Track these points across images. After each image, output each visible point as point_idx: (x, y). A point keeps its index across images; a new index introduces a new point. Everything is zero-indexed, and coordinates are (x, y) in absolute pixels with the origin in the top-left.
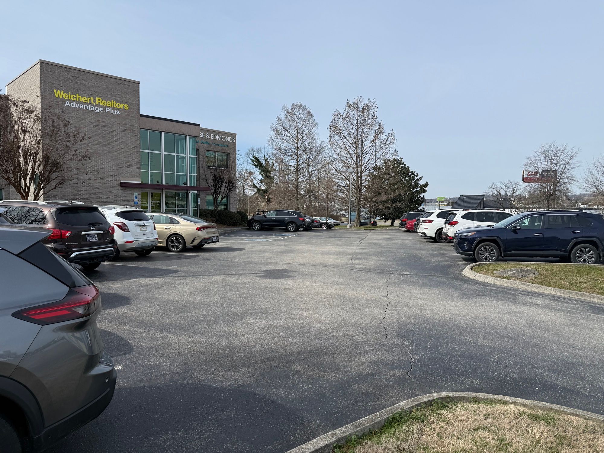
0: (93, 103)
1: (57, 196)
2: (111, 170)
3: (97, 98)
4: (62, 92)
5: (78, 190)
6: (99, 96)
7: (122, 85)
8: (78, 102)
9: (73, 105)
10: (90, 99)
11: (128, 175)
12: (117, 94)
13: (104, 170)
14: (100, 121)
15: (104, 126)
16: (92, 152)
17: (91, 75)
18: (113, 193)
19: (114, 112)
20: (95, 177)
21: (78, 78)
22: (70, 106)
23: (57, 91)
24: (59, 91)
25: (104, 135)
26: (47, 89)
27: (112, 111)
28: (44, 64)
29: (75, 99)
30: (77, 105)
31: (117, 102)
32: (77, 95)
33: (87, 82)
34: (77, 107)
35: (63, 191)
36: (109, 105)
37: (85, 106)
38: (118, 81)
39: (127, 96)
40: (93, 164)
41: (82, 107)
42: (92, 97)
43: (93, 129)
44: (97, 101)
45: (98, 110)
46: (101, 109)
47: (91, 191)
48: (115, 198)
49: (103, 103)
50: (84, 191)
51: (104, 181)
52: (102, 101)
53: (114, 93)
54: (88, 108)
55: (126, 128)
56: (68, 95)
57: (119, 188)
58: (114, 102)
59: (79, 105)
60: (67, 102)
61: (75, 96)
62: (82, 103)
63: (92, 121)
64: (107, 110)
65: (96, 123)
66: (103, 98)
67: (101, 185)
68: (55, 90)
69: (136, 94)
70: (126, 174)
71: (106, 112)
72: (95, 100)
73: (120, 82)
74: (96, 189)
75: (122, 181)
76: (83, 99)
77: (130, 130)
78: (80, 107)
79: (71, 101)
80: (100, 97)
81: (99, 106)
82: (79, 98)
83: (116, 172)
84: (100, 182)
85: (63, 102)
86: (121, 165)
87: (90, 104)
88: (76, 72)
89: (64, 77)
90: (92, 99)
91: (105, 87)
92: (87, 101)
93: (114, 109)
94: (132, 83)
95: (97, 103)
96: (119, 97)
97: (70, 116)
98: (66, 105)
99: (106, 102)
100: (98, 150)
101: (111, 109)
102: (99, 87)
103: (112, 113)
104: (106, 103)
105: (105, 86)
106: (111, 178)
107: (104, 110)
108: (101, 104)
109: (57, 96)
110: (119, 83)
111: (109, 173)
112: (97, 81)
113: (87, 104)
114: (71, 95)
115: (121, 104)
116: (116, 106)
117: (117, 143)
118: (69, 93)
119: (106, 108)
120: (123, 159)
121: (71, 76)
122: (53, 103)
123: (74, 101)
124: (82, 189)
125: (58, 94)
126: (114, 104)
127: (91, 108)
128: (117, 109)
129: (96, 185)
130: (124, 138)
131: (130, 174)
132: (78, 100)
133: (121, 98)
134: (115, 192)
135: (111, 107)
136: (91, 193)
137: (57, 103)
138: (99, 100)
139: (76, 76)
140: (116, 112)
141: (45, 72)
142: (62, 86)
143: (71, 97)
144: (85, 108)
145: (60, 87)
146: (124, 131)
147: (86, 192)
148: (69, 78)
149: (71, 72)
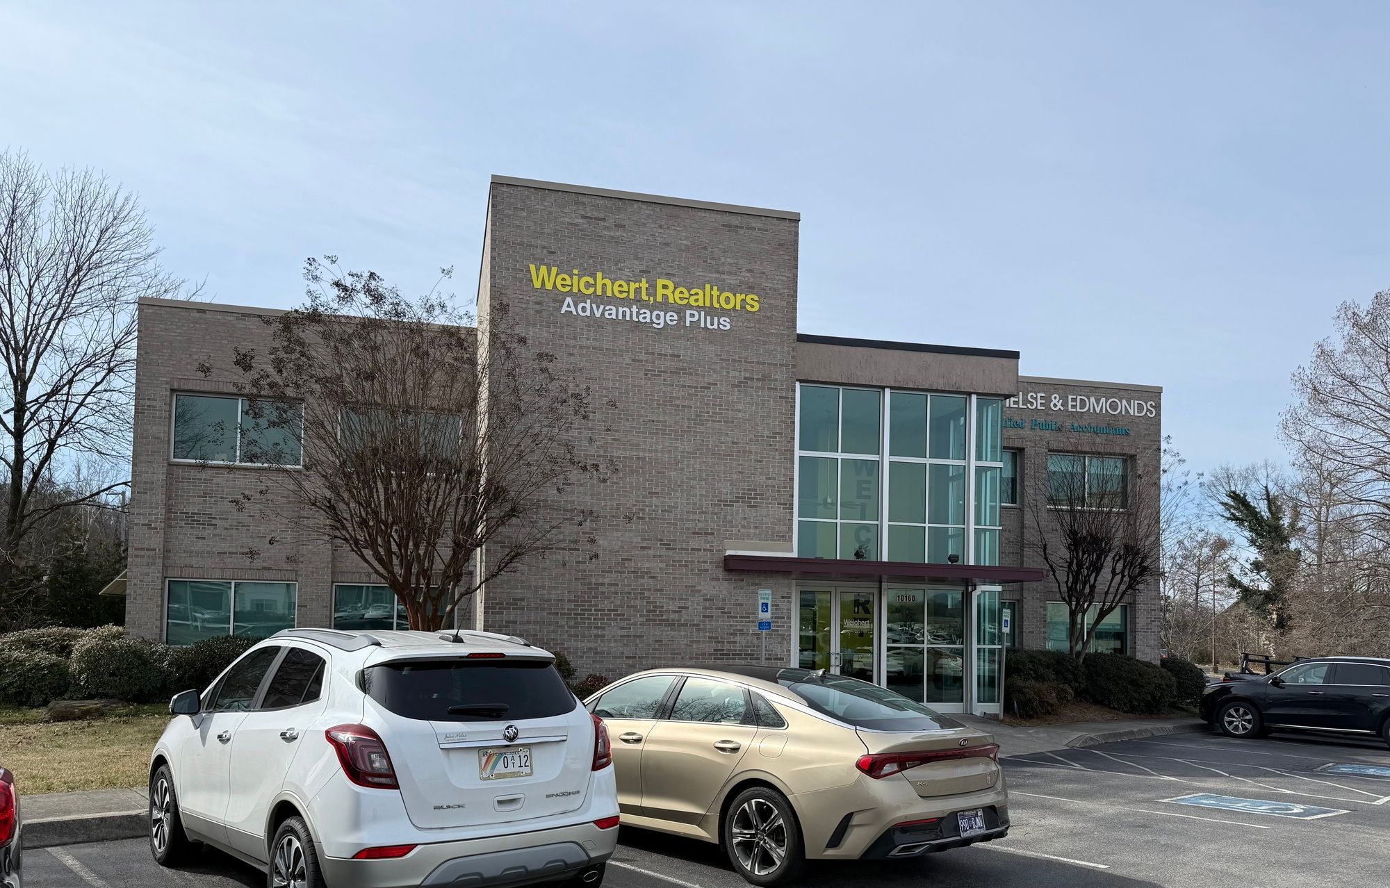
0: (645, 297)
1: (524, 603)
2: (697, 517)
3: (660, 282)
4: (554, 270)
5: (590, 584)
6: (666, 274)
7: (741, 231)
8: (600, 300)
9: (584, 309)
10: (637, 285)
11: (752, 531)
12: (723, 264)
13: (672, 516)
14: (666, 355)
15: (676, 372)
16: (639, 458)
17: (644, 207)
18: (699, 591)
19: (712, 324)
20: (644, 540)
21: (602, 223)
22: (575, 313)
23: (538, 270)
24: (543, 269)
25: (678, 402)
26: (510, 266)
27: (706, 322)
28: (505, 189)
29: (591, 290)
30: (598, 307)
31: (721, 290)
32: (599, 275)
33: (630, 231)
34: (598, 315)
35: (544, 587)
36: (697, 300)
37: (621, 310)
38: (727, 218)
39: (757, 267)
40: (638, 496)
41: (612, 312)
42: (644, 280)
43: (643, 383)
44: (660, 292)
45: (662, 321)
46: (671, 318)
47: (629, 585)
48: (705, 608)
49: (676, 296)
50: (610, 585)
51: (671, 553)
52: (675, 288)
53: (714, 259)
54: (631, 316)
55: (748, 375)
56: (571, 277)
57: (720, 573)
58: (712, 289)
59: (602, 307)
60: (569, 300)
61: (592, 282)
62: (614, 301)
63: (643, 357)
64: (688, 319)
65: (654, 362)
66: (677, 280)
67: (662, 565)
68: (532, 267)
69: (786, 257)
70: (743, 527)
71: (688, 324)
72: (652, 290)
73: (735, 221)
74: (646, 581)
75: (729, 553)
76: (616, 289)
77: (763, 379)
78: (606, 314)
79: (578, 297)
80: (668, 276)
81: (664, 306)
82: (604, 285)
83: (713, 521)
84: (660, 556)
85: (555, 301)
86: (729, 498)
87: (638, 301)
88: (600, 202)
89: (563, 223)
90: (644, 285)
91: (685, 242)
92: (628, 292)
93: (711, 311)
94: (775, 221)
95: (659, 299)
96: (730, 273)
97: (575, 347)
98: (563, 312)
99: (689, 291)
100: (656, 451)
101: (703, 313)
102: (667, 244)
103: (706, 328)
104: (686, 295)
105: (687, 238)
106: (694, 544)
107: (682, 318)
108: (671, 301)
109: (537, 284)
110: (730, 226)
111: (689, 525)
112: (661, 227)
113: (627, 302)
114: (580, 277)
115: (735, 295)
116: (718, 302)
117: (717, 425)
118: (576, 271)
119: (688, 312)
120: (735, 477)
121: (583, 217)
122: (524, 306)
123: (589, 296)
124: (600, 581)
125: (543, 277)
126: (712, 296)
127: (638, 314)
128: (723, 312)
129: (647, 565)
130: (740, 407)
131: (756, 528)
132: (599, 292)
133: (736, 274)
134: (707, 588)
135: (704, 307)
136: (629, 593)
137: (537, 307)
138: (666, 289)
139: (596, 214)
140: (719, 324)
141: (507, 212)
142: (553, 253)
143: (580, 284)
144: (620, 317)
145: (548, 257)
146: (743, 383)
147: (613, 589)
148: (577, 225)
149: (584, 204)
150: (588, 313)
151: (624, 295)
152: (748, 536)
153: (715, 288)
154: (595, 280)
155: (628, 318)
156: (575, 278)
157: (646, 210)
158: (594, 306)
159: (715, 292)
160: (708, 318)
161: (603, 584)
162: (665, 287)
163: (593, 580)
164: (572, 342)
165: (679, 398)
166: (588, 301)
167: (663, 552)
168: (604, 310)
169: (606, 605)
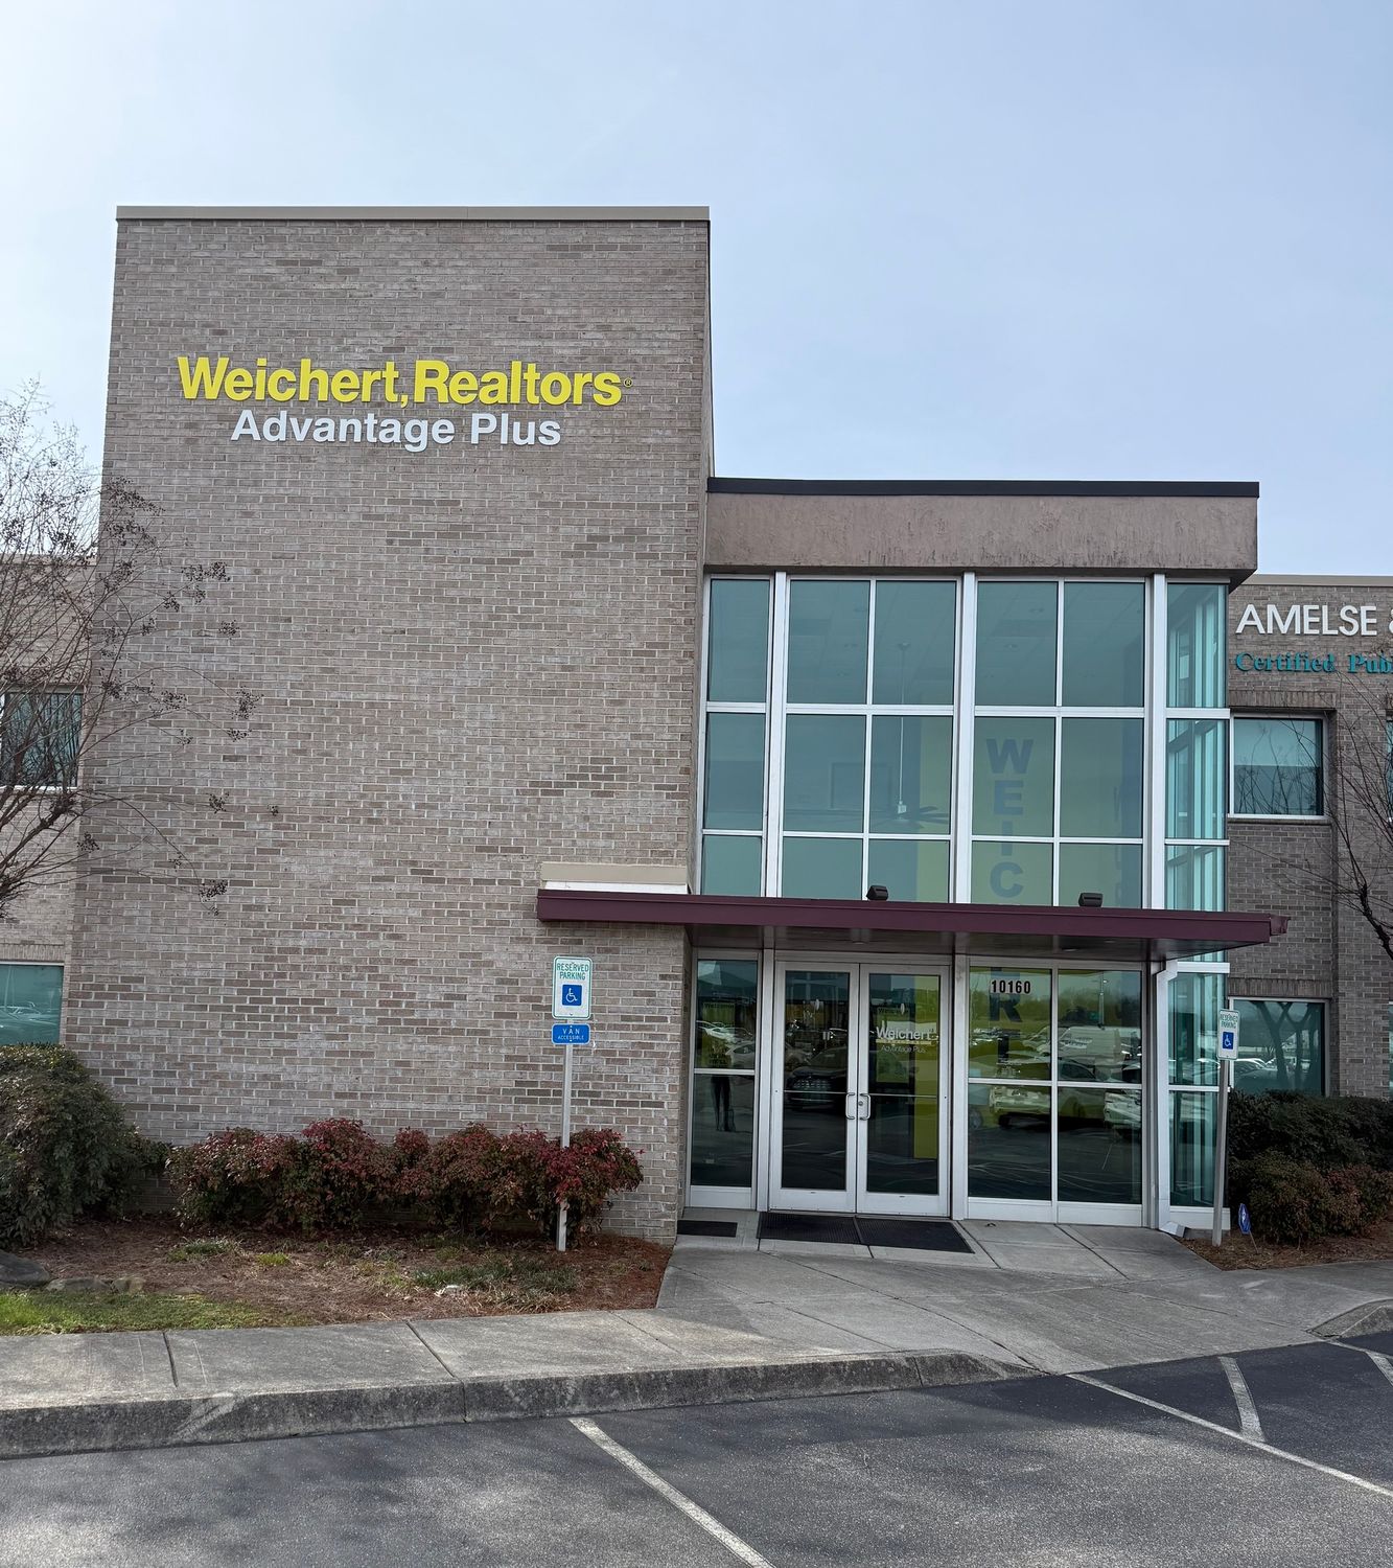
0: (391, 396)
1: (142, 987)
2: (487, 816)
3: (422, 366)
4: (223, 362)
5: (270, 949)
6: (437, 350)
7: (586, 255)
8: (303, 409)
9: (274, 429)
10: (377, 375)
11: (601, 843)
12: (549, 321)
13: (438, 815)
14: (429, 502)
15: (451, 534)
16: (372, 705)
17: (395, 231)
18: (490, 963)
19: (524, 436)
20: (379, 863)
21: (314, 269)
22: (257, 437)
23: (192, 366)
24: (203, 364)
25: (453, 593)
26: (145, 364)
27: (511, 433)
28: (140, 229)
29: (290, 392)
30: (301, 423)
31: (544, 370)
32: (306, 363)
33: (367, 279)
34: (300, 436)
35: (180, 956)
36: (494, 393)
37: (344, 423)
38: (557, 233)
39: (619, 320)
40: (369, 777)
41: (328, 429)
42: (390, 365)
43: (383, 559)
44: (421, 383)
45: (423, 438)
46: (442, 430)
47: (348, 952)
48: (500, 998)
49: (451, 388)
50: (309, 951)
51: (433, 888)
52: (452, 374)
53: (530, 312)
54: (364, 434)
55: (596, 531)
56: (254, 376)
57: (533, 929)
58: (524, 369)
59: (308, 422)
60: (247, 414)
61: (291, 376)
62: (332, 408)
63: (385, 509)
64: (476, 430)
65: (405, 518)
66: (456, 358)
67: (416, 913)
68: (183, 362)
69: (682, 295)
70: (583, 835)
71: (475, 440)
72: (405, 383)
73: (574, 236)
74: (382, 943)
75: (550, 886)
76: (337, 385)
77: (630, 535)
78: (316, 435)
79: (265, 408)
80: (438, 352)
81: (429, 409)
82: (315, 381)
83: (520, 823)
84: (412, 895)
85: (221, 419)
86: (554, 777)
87: (379, 405)
88: (311, 231)
89: (242, 277)
90: (390, 373)
91: (473, 287)
92: (360, 390)
93: (522, 412)
94: (656, 229)
95: (419, 397)
96: (562, 336)
97: (255, 499)
98: (235, 436)
99: (478, 378)
100: (408, 689)
101: (505, 417)
102: (438, 295)
103: (511, 445)
104: (473, 384)
105: (477, 279)
106: (479, 870)
107: (463, 429)
108: (443, 398)
109: (190, 392)
110: (565, 247)
111: (471, 832)
112: (426, 264)
113: (357, 408)
114: (269, 370)
115: (571, 377)
116: (538, 392)
117: (531, 634)
118: (262, 362)
119: (476, 417)
120: (566, 735)
121: (280, 262)
122: (165, 433)
123: (285, 404)
124: (291, 943)
125: (201, 378)
126: (524, 382)
127: (377, 428)
128: (547, 411)
129: (384, 912)
130: (578, 595)
131: (609, 836)
132: (303, 395)
133: (574, 337)
134: (504, 957)
135: (507, 406)
136: (347, 968)
137: (189, 433)
138: (434, 378)
139: (304, 255)
140: (538, 434)
141: (142, 268)
142: (222, 333)
143: (267, 384)
144: (342, 437)
145: (214, 340)
146: (587, 548)
147: (314, 959)
148: (268, 278)
149: (282, 239)
150: (282, 436)
151: (353, 396)
152: (594, 854)
153: (532, 367)
154: (298, 374)
155: (357, 438)
156: (261, 374)
157: (399, 236)
158: (294, 421)
159: (532, 375)
160: (517, 425)
161: (296, 950)
162: (431, 374)
163: (277, 943)
164: (250, 491)
165: (454, 585)
166: (283, 414)
167: (418, 887)
168: (313, 427)
169: (300, 990)
